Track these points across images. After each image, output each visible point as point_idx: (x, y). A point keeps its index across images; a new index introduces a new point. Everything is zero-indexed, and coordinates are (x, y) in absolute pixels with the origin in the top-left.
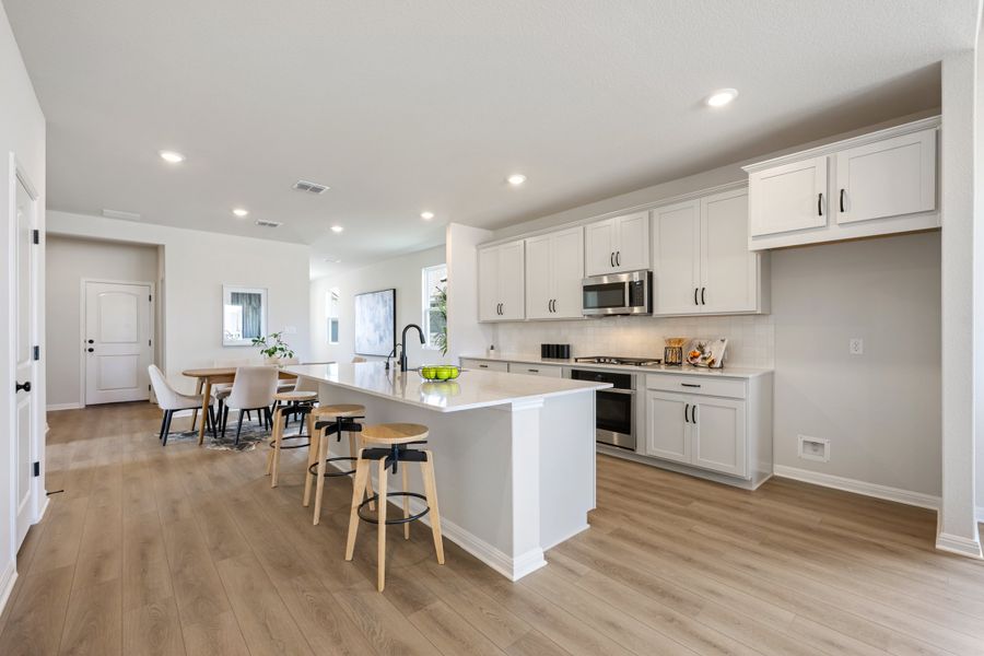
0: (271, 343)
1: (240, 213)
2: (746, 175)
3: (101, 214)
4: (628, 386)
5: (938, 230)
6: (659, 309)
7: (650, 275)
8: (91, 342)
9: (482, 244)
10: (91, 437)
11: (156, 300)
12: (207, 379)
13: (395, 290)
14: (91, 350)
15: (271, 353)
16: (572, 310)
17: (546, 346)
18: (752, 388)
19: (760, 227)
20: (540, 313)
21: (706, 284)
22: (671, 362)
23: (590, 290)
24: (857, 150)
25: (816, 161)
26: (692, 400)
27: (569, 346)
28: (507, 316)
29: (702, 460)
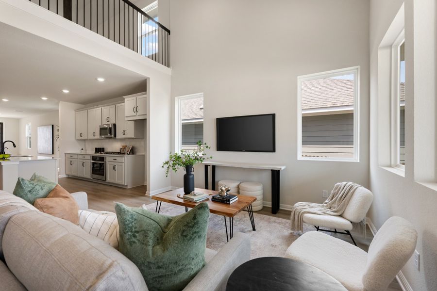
2: (124, 99)
4: (103, 161)
5: (146, 119)
6: (118, 136)
7: (115, 125)
9: (77, 110)
13: (53, 125)
16: (98, 136)
17: (96, 149)
18: (127, 159)
19: (126, 114)
20: (91, 137)
21: (126, 129)
22: (121, 153)
23: (101, 129)
24: (140, 97)
25: (135, 98)
26: (115, 164)
27: (103, 149)
28: (83, 138)
29: (117, 181)
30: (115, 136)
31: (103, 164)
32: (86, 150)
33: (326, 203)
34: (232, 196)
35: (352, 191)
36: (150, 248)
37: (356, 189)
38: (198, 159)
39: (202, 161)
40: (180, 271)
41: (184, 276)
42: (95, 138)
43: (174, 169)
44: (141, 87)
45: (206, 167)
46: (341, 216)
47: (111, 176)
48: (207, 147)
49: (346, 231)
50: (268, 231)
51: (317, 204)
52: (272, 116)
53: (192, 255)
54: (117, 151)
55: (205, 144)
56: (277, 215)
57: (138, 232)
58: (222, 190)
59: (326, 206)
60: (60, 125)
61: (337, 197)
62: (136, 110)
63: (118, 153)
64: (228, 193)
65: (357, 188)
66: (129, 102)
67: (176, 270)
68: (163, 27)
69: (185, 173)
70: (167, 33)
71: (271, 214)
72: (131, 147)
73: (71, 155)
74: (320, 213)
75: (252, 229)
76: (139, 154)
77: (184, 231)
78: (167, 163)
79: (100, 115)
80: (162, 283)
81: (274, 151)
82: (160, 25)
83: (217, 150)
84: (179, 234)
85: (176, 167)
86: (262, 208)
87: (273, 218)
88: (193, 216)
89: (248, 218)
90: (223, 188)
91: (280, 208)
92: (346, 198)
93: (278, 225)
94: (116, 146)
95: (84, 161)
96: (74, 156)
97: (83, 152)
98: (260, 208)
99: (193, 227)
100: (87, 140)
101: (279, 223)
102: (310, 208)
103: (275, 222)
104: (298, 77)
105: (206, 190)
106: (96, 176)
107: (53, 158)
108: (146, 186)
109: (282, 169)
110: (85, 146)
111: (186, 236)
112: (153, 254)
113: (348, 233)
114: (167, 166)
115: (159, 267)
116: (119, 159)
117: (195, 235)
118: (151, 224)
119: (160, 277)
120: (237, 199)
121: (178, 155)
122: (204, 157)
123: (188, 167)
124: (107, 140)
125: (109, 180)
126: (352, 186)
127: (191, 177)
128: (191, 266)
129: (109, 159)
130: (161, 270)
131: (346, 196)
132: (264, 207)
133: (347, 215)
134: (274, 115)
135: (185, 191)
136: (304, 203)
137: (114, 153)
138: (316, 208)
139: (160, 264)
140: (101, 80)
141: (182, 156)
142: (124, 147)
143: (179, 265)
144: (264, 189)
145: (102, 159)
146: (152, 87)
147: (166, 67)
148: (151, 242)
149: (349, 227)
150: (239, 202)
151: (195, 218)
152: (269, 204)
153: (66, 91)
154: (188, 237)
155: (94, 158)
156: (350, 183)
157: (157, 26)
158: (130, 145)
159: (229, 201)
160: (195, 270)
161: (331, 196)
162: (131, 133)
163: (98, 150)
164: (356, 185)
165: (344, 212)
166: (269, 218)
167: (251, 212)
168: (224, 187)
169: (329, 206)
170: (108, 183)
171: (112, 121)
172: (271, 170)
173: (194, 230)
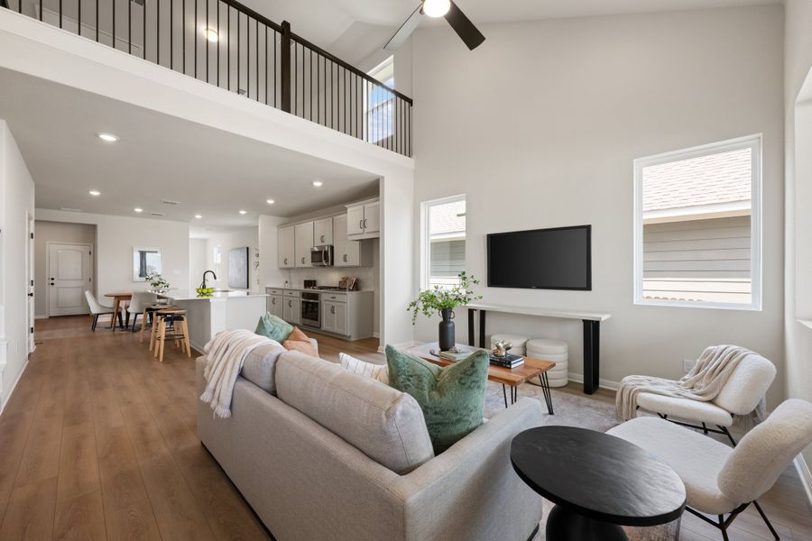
0: (156, 280)
1: (138, 210)
2: (346, 209)
3: (59, 209)
4: (317, 299)
5: (378, 238)
6: (336, 264)
7: (332, 248)
8: (53, 279)
9: (281, 226)
10: (54, 329)
11: (93, 254)
12: (119, 298)
13: (248, 248)
14: (52, 284)
15: (155, 285)
16: (309, 263)
17: (305, 281)
18: (350, 298)
19: (350, 231)
20: (299, 264)
21: (348, 253)
22: (341, 288)
23: (314, 253)
24: (369, 205)
25: (362, 207)
26: (334, 304)
27: (315, 281)
28: (289, 265)
29: (336, 330)
30: (332, 263)
31: (317, 303)
32: (291, 284)
33: (684, 380)
34: (513, 358)
35: (734, 361)
36: (426, 393)
37: (744, 357)
38: (460, 299)
39: (466, 302)
40: (459, 421)
41: (461, 428)
42: (303, 266)
43: (426, 313)
44: (371, 190)
45: (471, 312)
46: (711, 402)
47: (328, 321)
48: (475, 282)
49: (719, 427)
50: (575, 417)
51: (666, 380)
52: (585, 229)
53: (470, 406)
54: (334, 285)
55: (472, 277)
56: (593, 396)
57: (411, 376)
58: (498, 347)
59: (685, 385)
60: (260, 249)
61: (706, 371)
62: (363, 224)
63: (335, 288)
64: (508, 352)
65: (746, 355)
66: (354, 213)
67: (454, 418)
68: (402, 97)
69: (441, 319)
70: (407, 103)
71: (583, 394)
72: (355, 279)
73: (274, 290)
74: (670, 393)
75: (548, 412)
76: (364, 290)
77: (461, 378)
78: (414, 304)
79: (311, 234)
80: (439, 432)
81: (588, 288)
82: (398, 94)
83: (489, 286)
84: (457, 382)
85: (429, 310)
86: (566, 383)
87: (586, 400)
88: (470, 364)
89: (541, 395)
90: (501, 345)
91: (600, 386)
92: (723, 372)
93: (594, 411)
94: (333, 278)
95: (291, 299)
96: (278, 292)
97: (287, 286)
98: (563, 382)
99: (471, 375)
100: (293, 268)
101: (597, 409)
102: (653, 384)
103: (589, 406)
104: (634, 160)
105: (471, 347)
106: (307, 321)
107: (248, 294)
108: (378, 339)
109: (603, 319)
110: (290, 278)
111: (464, 384)
112: (430, 399)
113: (724, 430)
114: (413, 308)
115: (436, 413)
116: (339, 296)
117: (474, 384)
118: (423, 370)
119: (437, 424)
120: (523, 362)
121: (431, 293)
122: (470, 296)
123: (446, 312)
124: (321, 269)
125: (325, 327)
126: (735, 353)
127: (450, 325)
128: (470, 419)
129: (325, 298)
130: (439, 416)
131: (724, 369)
132: (569, 382)
133: (723, 400)
134: (588, 228)
135: (440, 346)
136: (641, 377)
137: (330, 288)
138: (665, 385)
139: (438, 410)
140: (318, 184)
141: (437, 296)
142: (344, 281)
143: (457, 414)
144: (570, 352)
145: (315, 296)
146: (387, 190)
147: (407, 158)
148: (426, 387)
149: (727, 421)
150: (526, 366)
151: (473, 366)
152: (580, 378)
153: (271, 202)
154: (467, 386)
155: (304, 295)
156: (734, 347)
157: (393, 96)
158: (353, 276)
159: (510, 364)
160: (474, 424)
161: (695, 368)
162: (354, 258)
163: (308, 284)
164: (743, 351)
165: (718, 395)
166: (579, 400)
167: (546, 387)
168: (503, 342)
169: (690, 385)
170: (325, 331)
171: (328, 242)
172: (584, 321)
173: (473, 378)
